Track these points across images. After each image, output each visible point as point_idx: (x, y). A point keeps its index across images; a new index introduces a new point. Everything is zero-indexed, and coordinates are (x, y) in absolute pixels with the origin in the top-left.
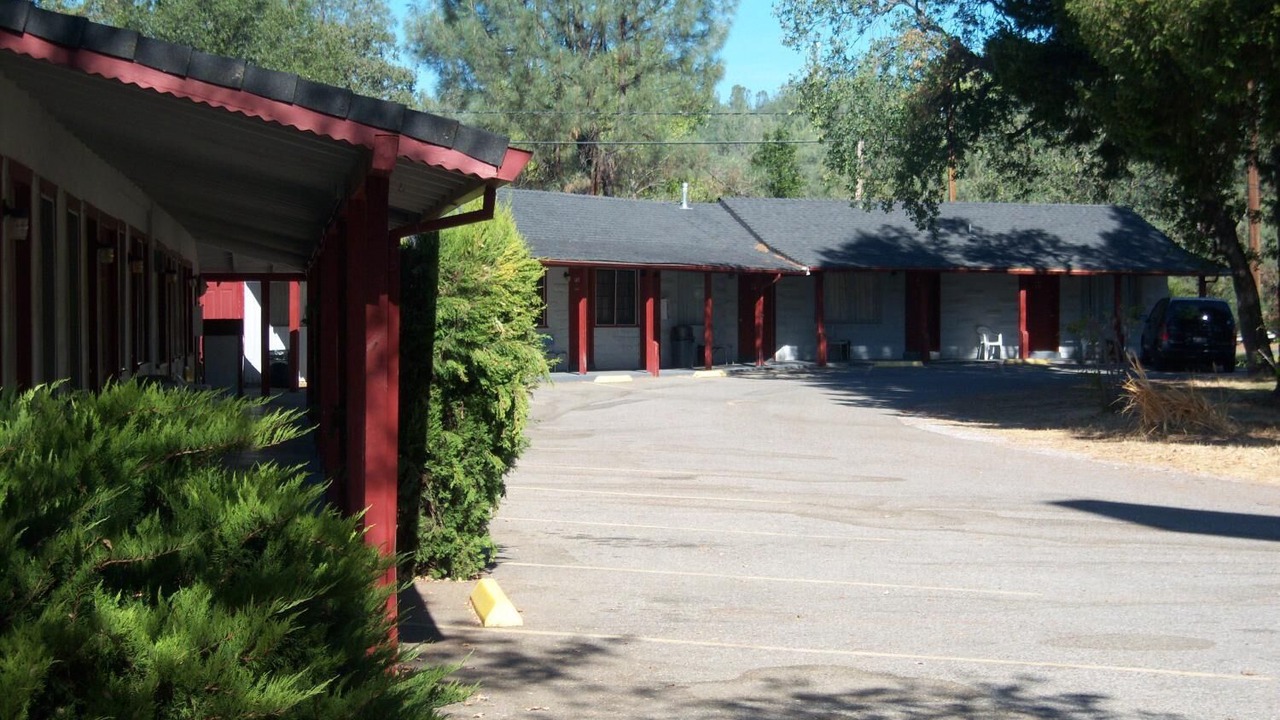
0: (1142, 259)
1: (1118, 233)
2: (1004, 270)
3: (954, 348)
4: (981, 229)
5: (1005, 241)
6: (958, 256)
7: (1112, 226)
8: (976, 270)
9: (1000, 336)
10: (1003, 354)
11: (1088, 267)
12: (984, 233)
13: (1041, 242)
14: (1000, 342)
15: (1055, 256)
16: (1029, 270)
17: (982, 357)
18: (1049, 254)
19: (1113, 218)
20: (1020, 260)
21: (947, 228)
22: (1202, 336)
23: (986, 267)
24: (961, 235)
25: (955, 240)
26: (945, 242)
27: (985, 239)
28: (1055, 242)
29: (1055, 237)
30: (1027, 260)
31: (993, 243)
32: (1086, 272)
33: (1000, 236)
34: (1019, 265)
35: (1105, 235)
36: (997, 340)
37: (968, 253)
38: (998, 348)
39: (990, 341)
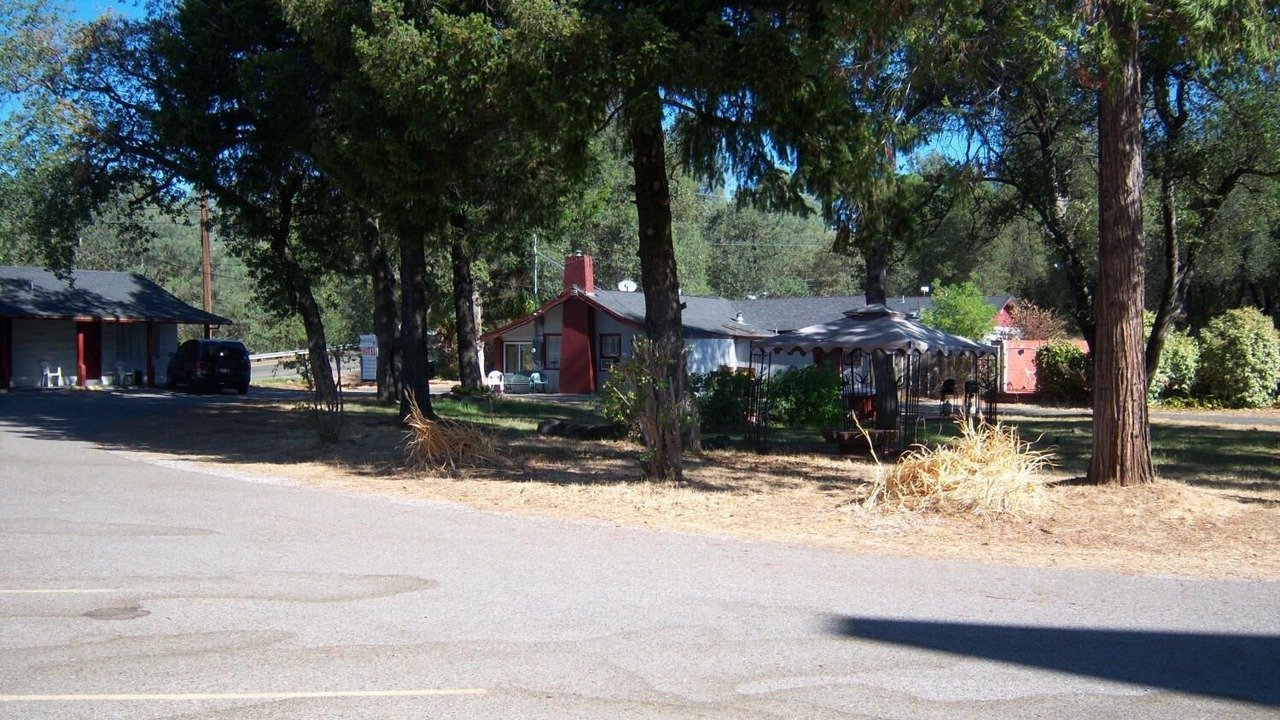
0: (167, 313)
1: (142, 293)
2: (70, 318)
3: (24, 378)
4: (41, 288)
5: (61, 297)
6: (30, 307)
7: (136, 288)
8: (49, 319)
9: (59, 369)
10: (61, 382)
11: (131, 317)
12: (44, 290)
13: (88, 298)
14: (59, 373)
15: (104, 309)
16: (89, 318)
17: (46, 385)
18: (98, 307)
19: (135, 282)
20: (78, 311)
21: (15, 286)
22: (227, 368)
23: (56, 316)
24: (27, 292)
25: (22, 295)
26: (16, 297)
27: (47, 295)
28: (98, 298)
29: (97, 294)
30: (85, 311)
31: (53, 298)
32: (131, 321)
33: (56, 293)
34: (80, 314)
35: (133, 295)
36: (56, 371)
37: (36, 304)
38: (57, 377)
39: (51, 372)
